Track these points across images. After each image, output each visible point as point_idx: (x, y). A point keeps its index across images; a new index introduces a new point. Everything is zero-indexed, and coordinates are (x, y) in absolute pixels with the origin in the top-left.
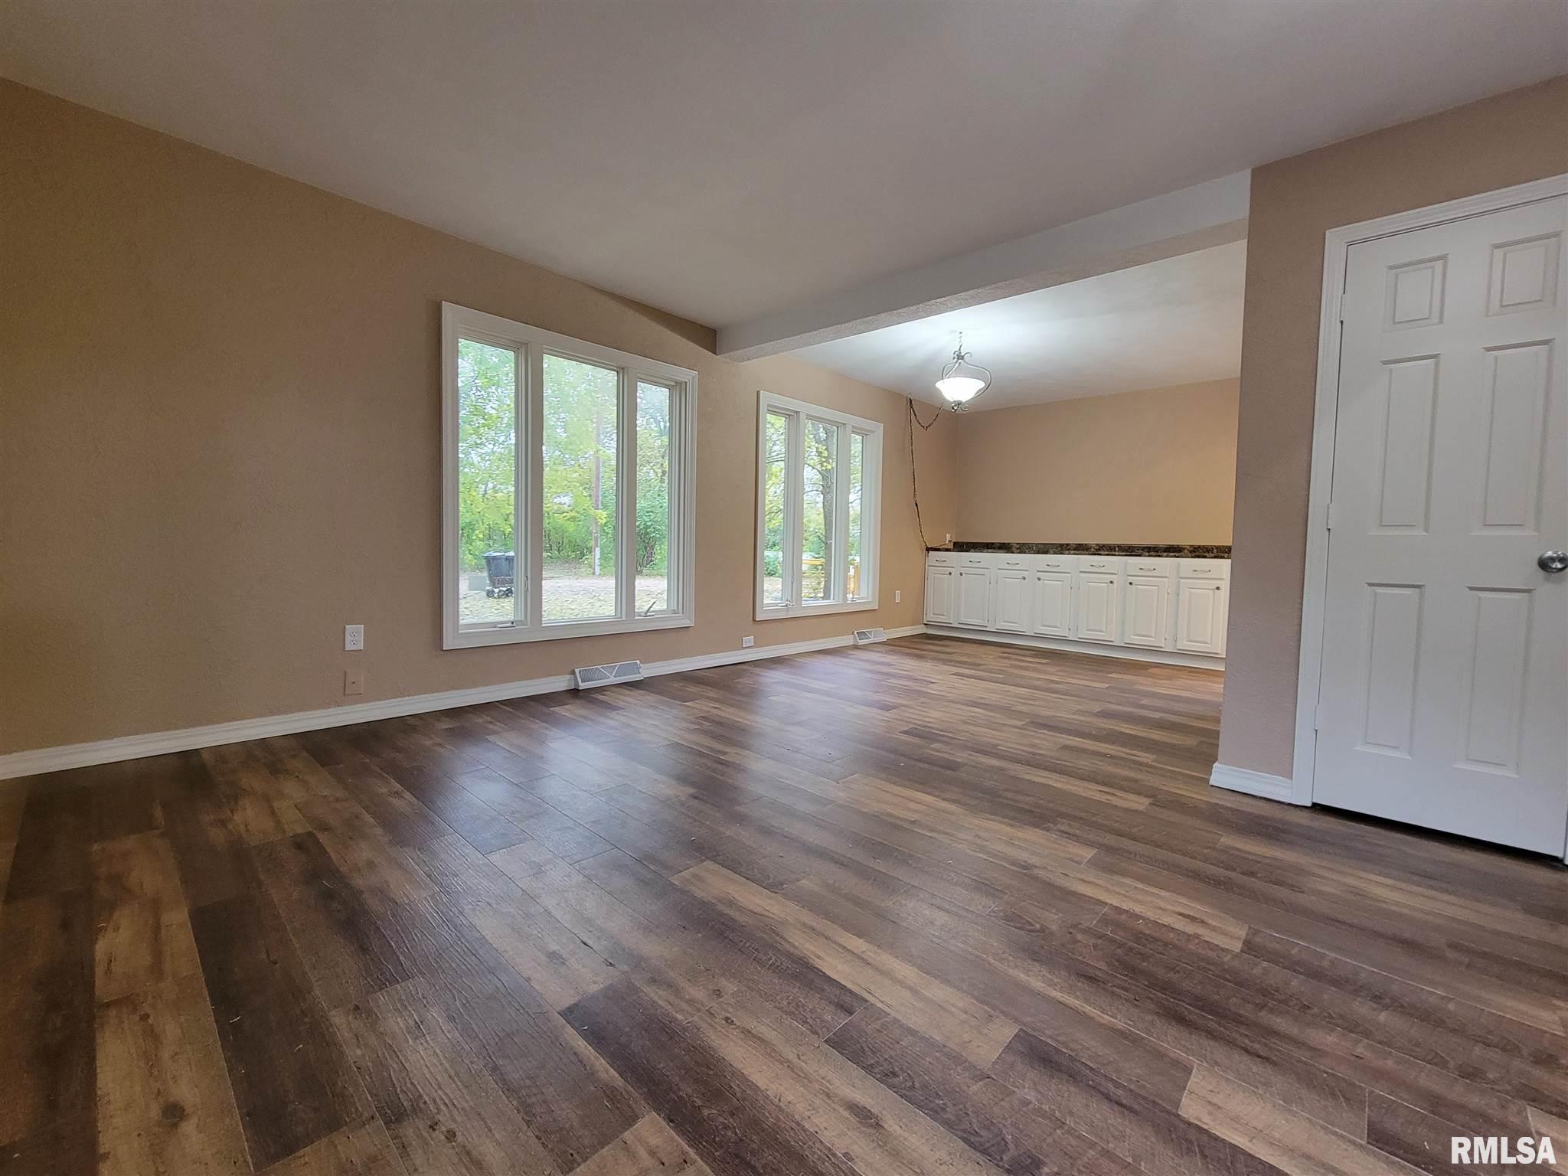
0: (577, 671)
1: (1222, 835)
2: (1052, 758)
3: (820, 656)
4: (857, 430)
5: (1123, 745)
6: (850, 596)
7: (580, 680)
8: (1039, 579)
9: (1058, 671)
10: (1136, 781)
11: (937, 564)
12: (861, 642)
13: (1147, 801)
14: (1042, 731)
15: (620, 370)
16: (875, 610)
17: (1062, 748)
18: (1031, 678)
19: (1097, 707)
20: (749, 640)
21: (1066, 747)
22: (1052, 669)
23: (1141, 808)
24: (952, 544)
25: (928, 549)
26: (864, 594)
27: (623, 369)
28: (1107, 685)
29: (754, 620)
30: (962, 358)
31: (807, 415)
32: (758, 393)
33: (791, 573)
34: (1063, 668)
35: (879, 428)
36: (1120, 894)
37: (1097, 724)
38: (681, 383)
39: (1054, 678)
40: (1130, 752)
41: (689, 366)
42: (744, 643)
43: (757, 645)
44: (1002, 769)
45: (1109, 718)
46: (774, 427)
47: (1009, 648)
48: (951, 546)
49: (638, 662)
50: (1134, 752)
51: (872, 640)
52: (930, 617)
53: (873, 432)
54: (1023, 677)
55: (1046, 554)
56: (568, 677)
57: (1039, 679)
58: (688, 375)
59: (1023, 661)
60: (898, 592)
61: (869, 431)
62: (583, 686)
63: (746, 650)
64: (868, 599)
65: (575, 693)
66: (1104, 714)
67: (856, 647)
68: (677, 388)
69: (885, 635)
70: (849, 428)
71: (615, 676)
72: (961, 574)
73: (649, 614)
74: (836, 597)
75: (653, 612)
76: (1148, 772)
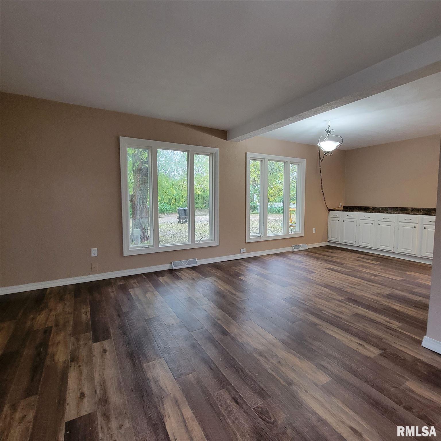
0: (172, 263)
1: (408, 380)
2: (345, 320)
3: (273, 257)
4: (292, 163)
5: (389, 316)
6: (290, 231)
7: (173, 266)
8: (379, 224)
9: (381, 269)
10: (380, 339)
11: (333, 216)
12: (295, 250)
13: (378, 352)
14: (350, 304)
15: (188, 151)
16: (302, 236)
17: (354, 315)
18: (363, 272)
19: (387, 291)
20: (243, 250)
21: (357, 315)
22: (378, 268)
23: (372, 356)
24: (343, 207)
25: (329, 210)
26: (298, 229)
27: (189, 151)
28: (401, 279)
29: (245, 242)
30: (330, 132)
31: (268, 159)
32: (246, 153)
33: (262, 223)
34: (384, 268)
35: (304, 161)
36: (326, 408)
37: (382, 302)
38: (212, 153)
39: (376, 273)
40: (389, 320)
41: (215, 146)
42: (241, 251)
43: (247, 252)
44: (316, 325)
45: (391, 299)
46: (253, 166)
47: (364, 254)
48: (342, 208)
49: (196, 259)
50: (391, 321)
51: (301, 249)
52: (330, 239)
53: (301, 163)
54: (360, 271)
55: (383, 213)
56: (169, 265)
57: (367, 273)
58: (215, 150)
59: (365, 262)
60: (314, 229)
61: (299, 163)
62: (174, 268)
63: (242, 254)
64: (300, 232)
65: (171, 271)
66: (390, 296)
67: (293, 252)
68: (211, 155)
69: (306, 247)
70: (289, 162)
71: (187, 265)
72: (344, 221)
73: (200, 241)
74: (284, 232)
75: (202, 240)
76: (391, 334)
